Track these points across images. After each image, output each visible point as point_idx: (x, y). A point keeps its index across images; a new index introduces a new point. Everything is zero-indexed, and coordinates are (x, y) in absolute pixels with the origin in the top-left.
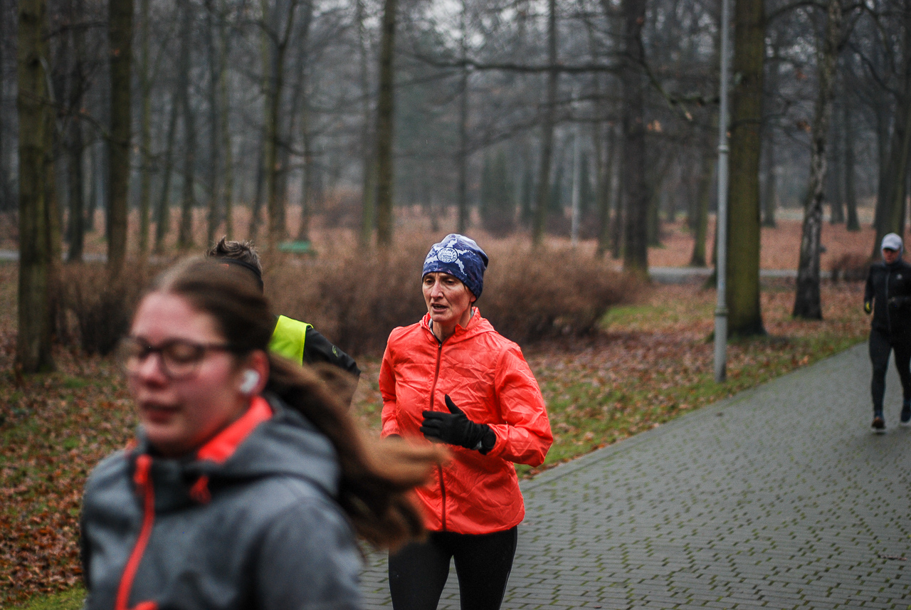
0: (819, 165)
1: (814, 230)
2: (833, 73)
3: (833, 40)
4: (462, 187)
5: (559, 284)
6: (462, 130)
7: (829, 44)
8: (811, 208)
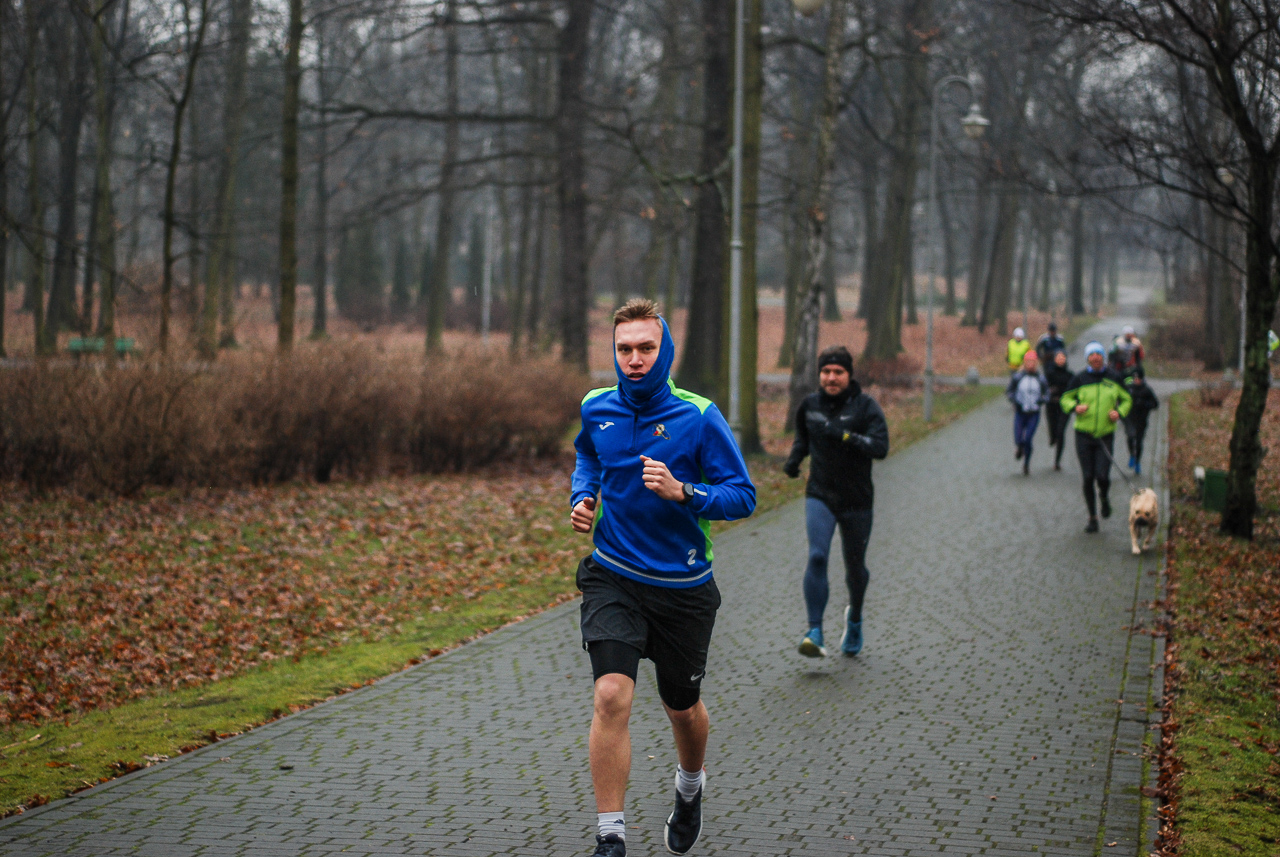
0: (817, 250)
1: (810, 328)
2: (833, 138)
3: (831, 98)
4: (320, 261)
5: (521, 394)
6: (321, 186)
7: (829, 104)
8: (807, 301)
